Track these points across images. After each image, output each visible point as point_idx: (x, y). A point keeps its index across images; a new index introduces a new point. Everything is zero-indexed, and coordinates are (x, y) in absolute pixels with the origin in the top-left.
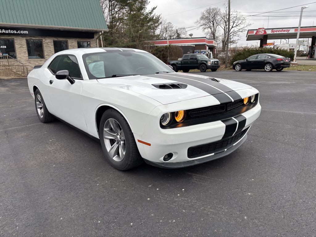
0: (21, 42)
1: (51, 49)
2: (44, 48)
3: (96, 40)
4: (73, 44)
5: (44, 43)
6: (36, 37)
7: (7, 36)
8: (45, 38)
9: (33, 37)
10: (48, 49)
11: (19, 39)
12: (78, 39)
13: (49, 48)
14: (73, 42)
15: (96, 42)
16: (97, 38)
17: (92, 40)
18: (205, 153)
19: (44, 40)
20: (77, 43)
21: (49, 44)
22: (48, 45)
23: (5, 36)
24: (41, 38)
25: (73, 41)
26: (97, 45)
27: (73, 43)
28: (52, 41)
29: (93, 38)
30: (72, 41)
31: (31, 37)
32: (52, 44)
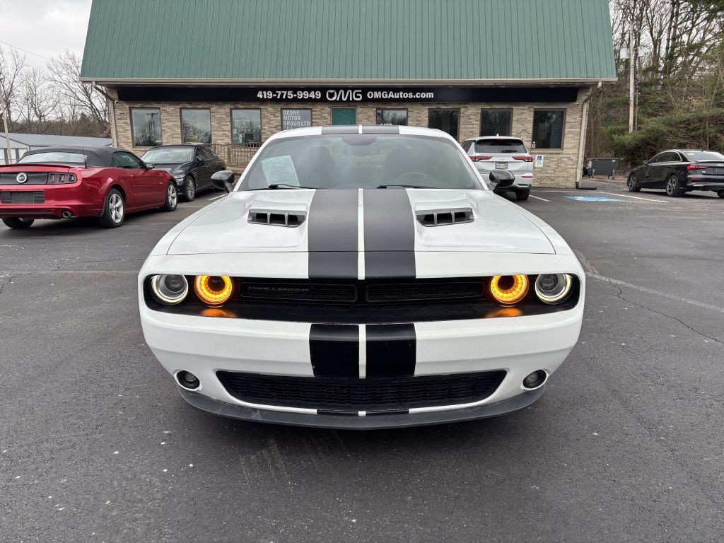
0: (420, 115)
1: (474, 128)
2: (461, 126)
3: (583, 105)
4: (523, 116)
5: (462, 115)
6: (448, 105)
7: (396, 103)
8: (467, 106)
9: (443, 104)
10: (468, 128)
11: (417, 110)
12: (537, 105)
13: (471, 126)
14: (525, 111)
15: (582, 111)
16: (585, 101)
17: (572, 104)
18: (289, 401)
19: (462, 110)
20: (532, 114)
21: (471, 117)
22: (470, 121)
23: (394, 104)
24: (457, 106)
25: (525, 109)
26: (581, 116)
27: (524, 113)
28: (480, 111)
29: (575, 101)
30: (522, 109)
31: (440, 104)
32: (479, 117)
